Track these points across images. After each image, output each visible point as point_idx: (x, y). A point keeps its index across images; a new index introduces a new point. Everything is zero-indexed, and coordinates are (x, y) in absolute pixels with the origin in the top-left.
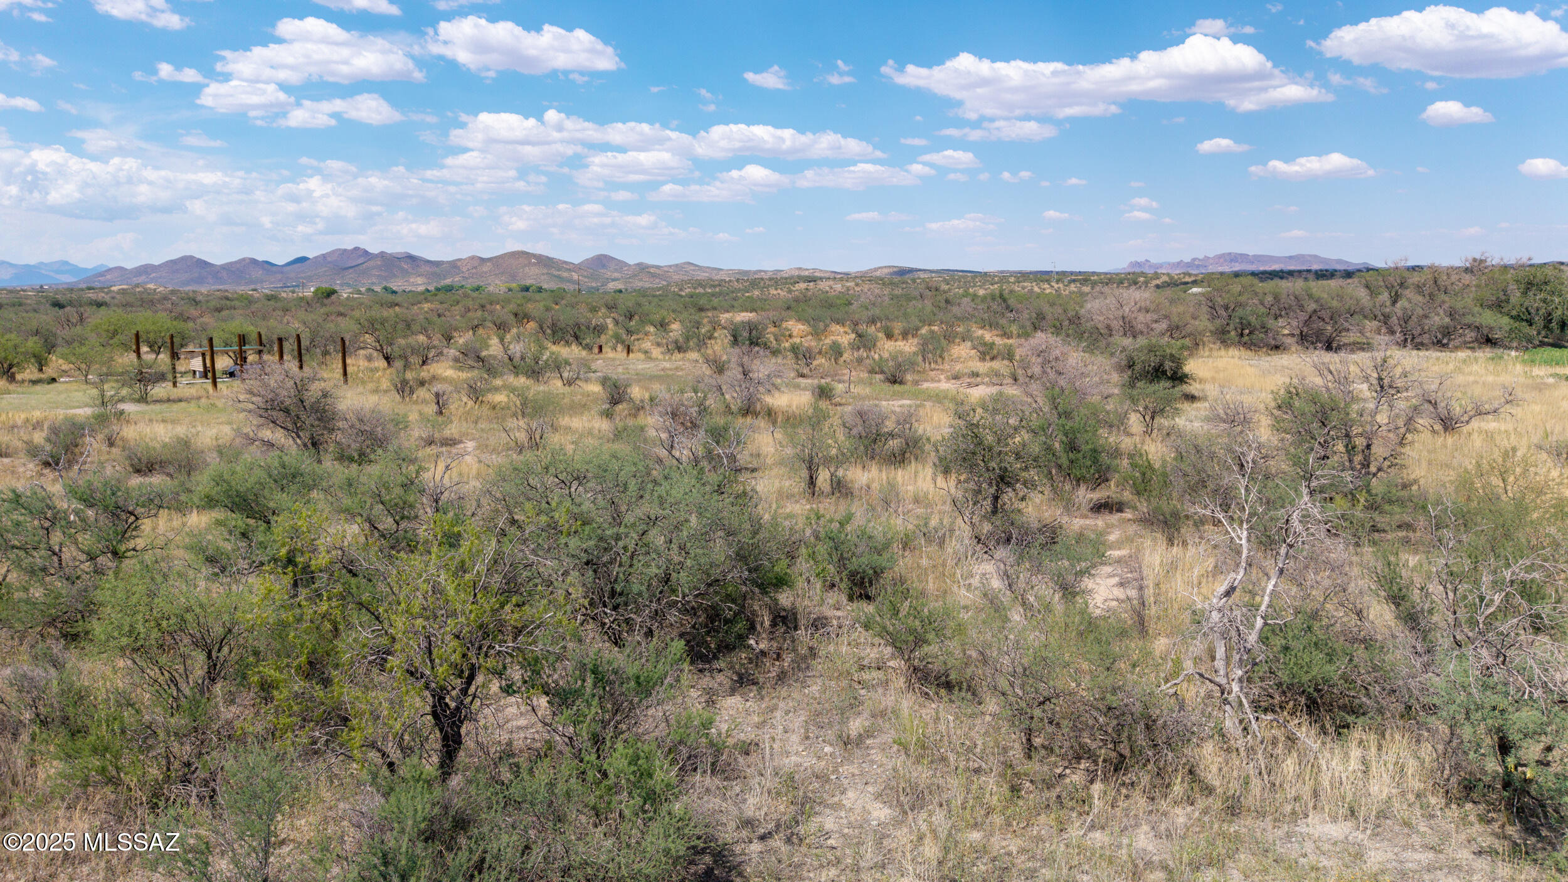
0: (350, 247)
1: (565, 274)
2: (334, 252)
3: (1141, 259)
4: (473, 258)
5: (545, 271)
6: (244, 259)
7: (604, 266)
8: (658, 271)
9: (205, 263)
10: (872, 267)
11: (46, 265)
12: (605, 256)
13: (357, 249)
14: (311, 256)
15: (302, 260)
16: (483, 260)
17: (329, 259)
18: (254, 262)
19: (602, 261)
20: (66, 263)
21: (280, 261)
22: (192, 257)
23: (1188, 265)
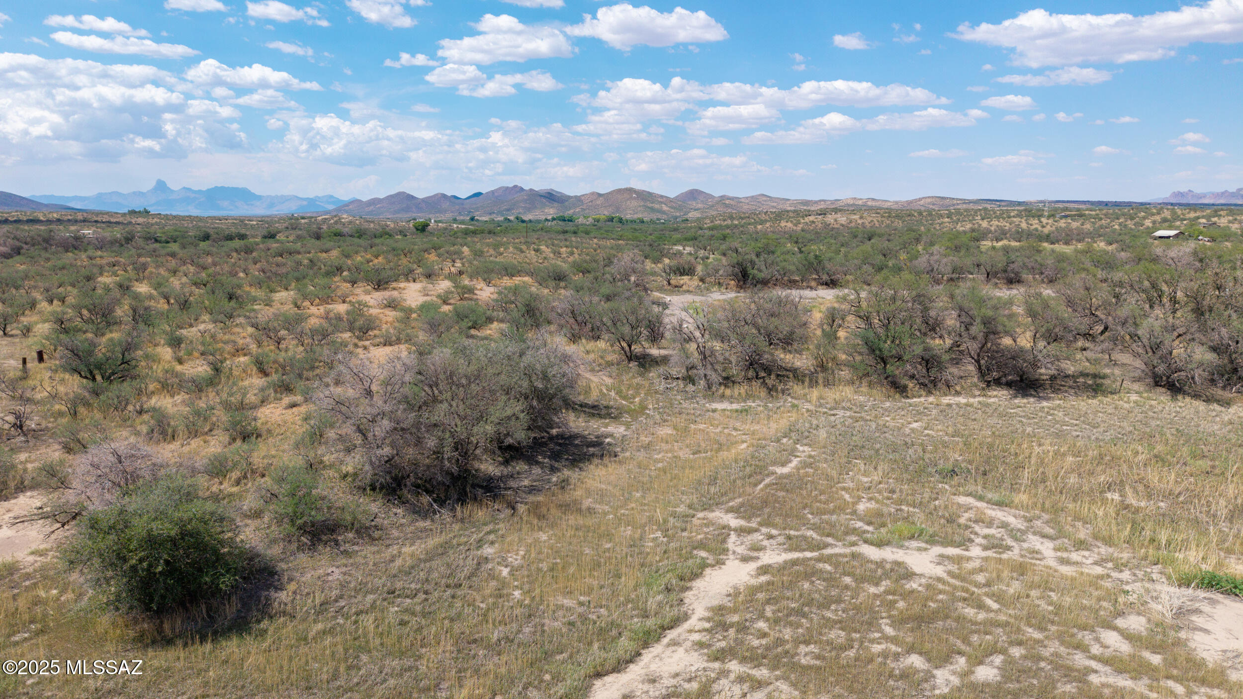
0: (511, 185)
1: (657, 206)
2: (500, 188)
3: (1183, 189)
4: (593, 194)
5: (642, 203)
6: (437, 195)
7: (695, 199)
8: (732, 202)
9: (413, 197)
10: (918, 197)
11: (319, 198)
12: (696, 190)
13: (515, 186)
14: (484, 192)
15: (478, 194)
16: (600, 195)
17: (496, 194)
18: (444, 196)
19: (694, 194)
20: (331, 197)
21: (463, 195)
22: (404, 193)
23: (1233, 195)
